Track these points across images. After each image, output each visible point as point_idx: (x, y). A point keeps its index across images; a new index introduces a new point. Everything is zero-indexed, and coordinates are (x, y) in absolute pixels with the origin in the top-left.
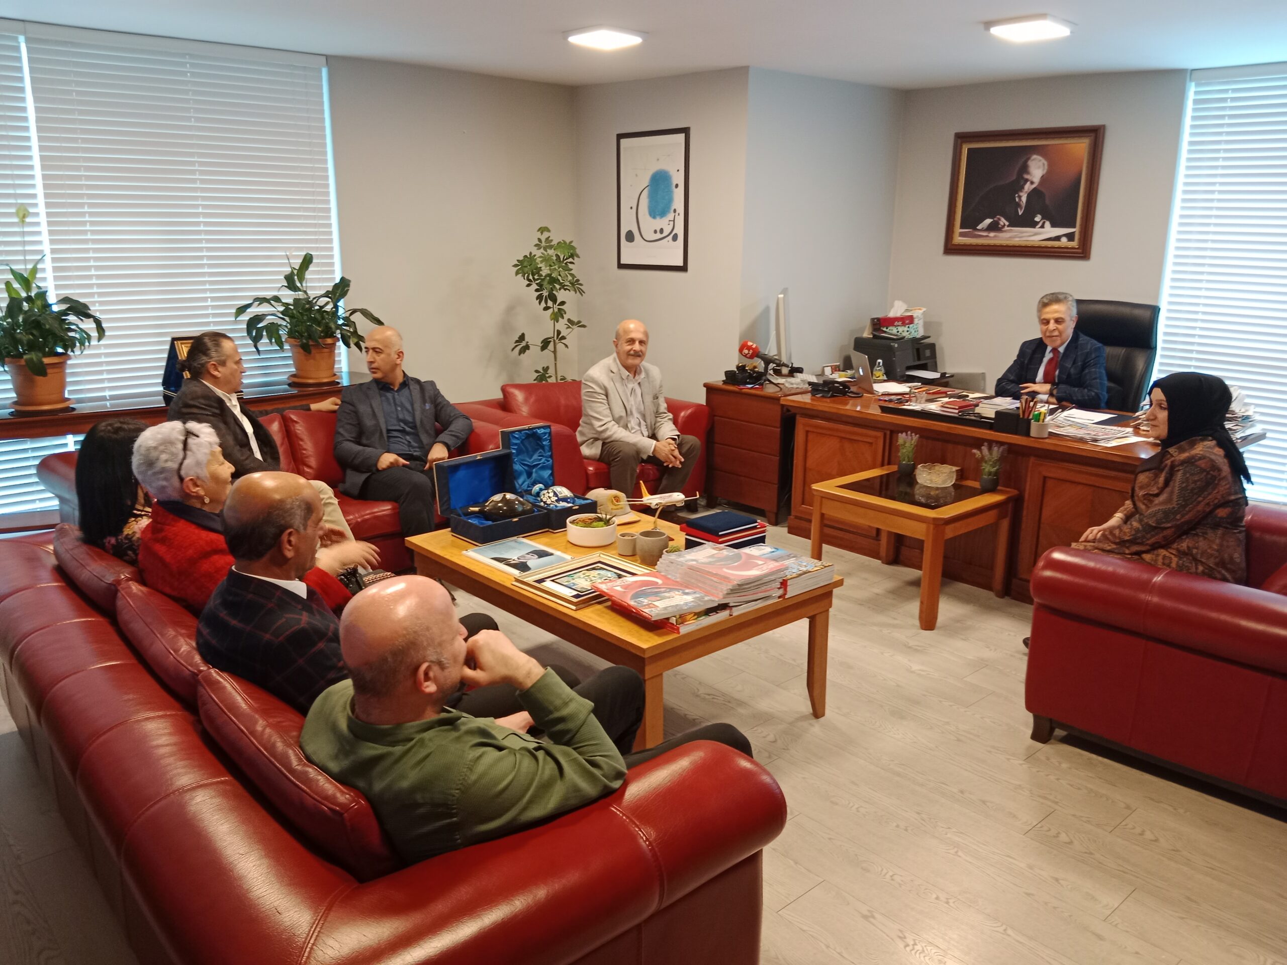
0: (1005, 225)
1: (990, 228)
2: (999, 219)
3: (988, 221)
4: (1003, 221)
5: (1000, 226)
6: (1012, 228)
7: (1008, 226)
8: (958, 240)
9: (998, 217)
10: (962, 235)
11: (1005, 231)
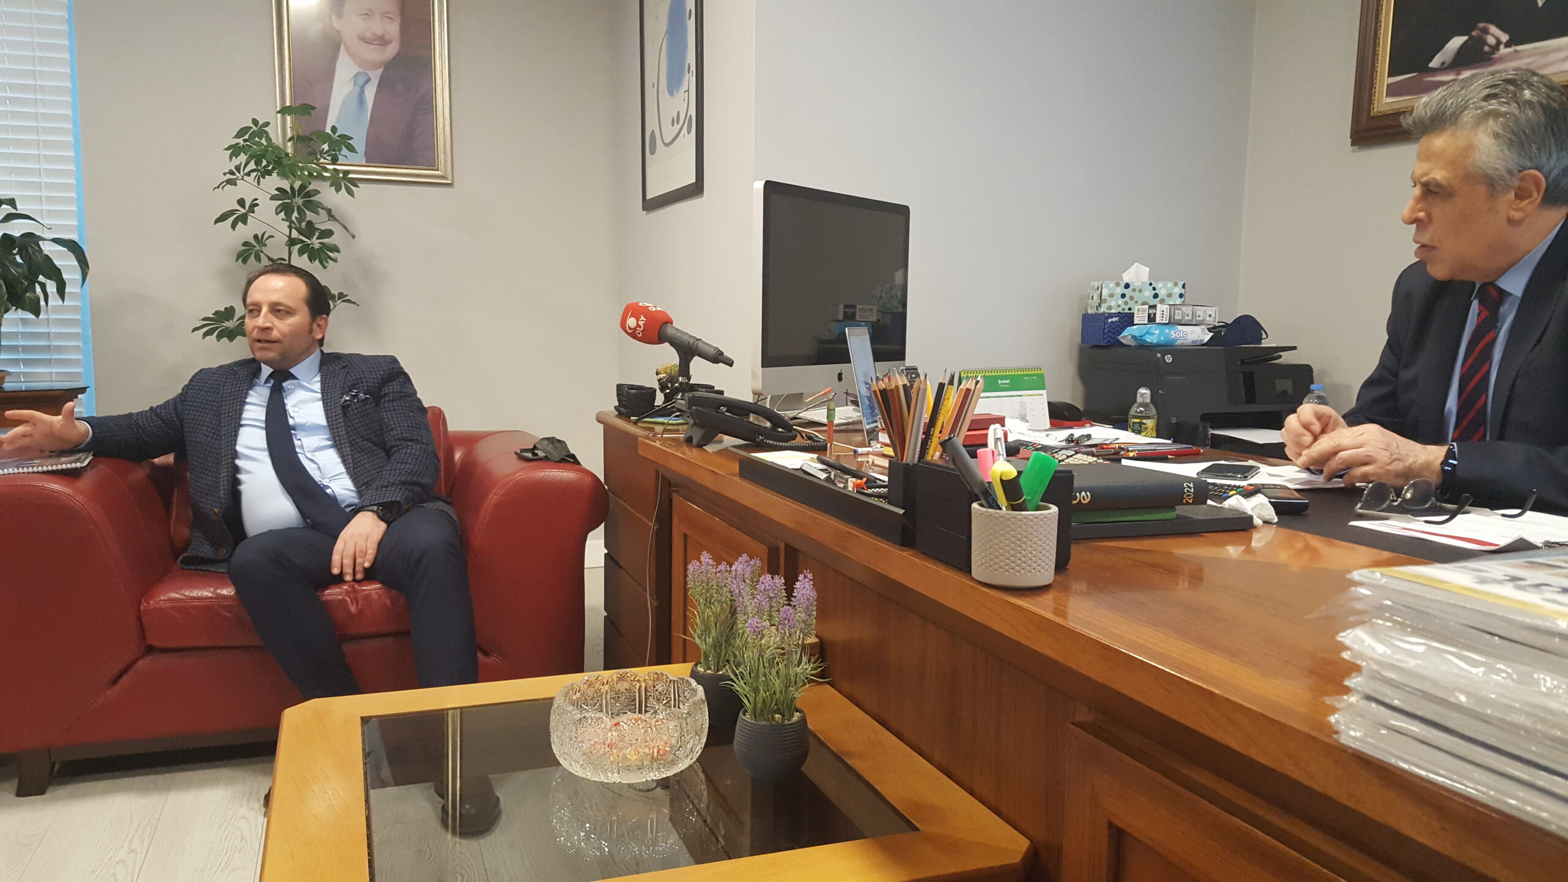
0: (1499, 42)
1: (1462, 60)
2: (1486, 31)
3: (1457, 42)
4: (1496, 34)
5: (1486, 48)
6: (1519, 48)
7: (1508, 45)
8: (1384, 103)
9: (1481, 25)
10: (1392, 91)
11: (1501, 60)
